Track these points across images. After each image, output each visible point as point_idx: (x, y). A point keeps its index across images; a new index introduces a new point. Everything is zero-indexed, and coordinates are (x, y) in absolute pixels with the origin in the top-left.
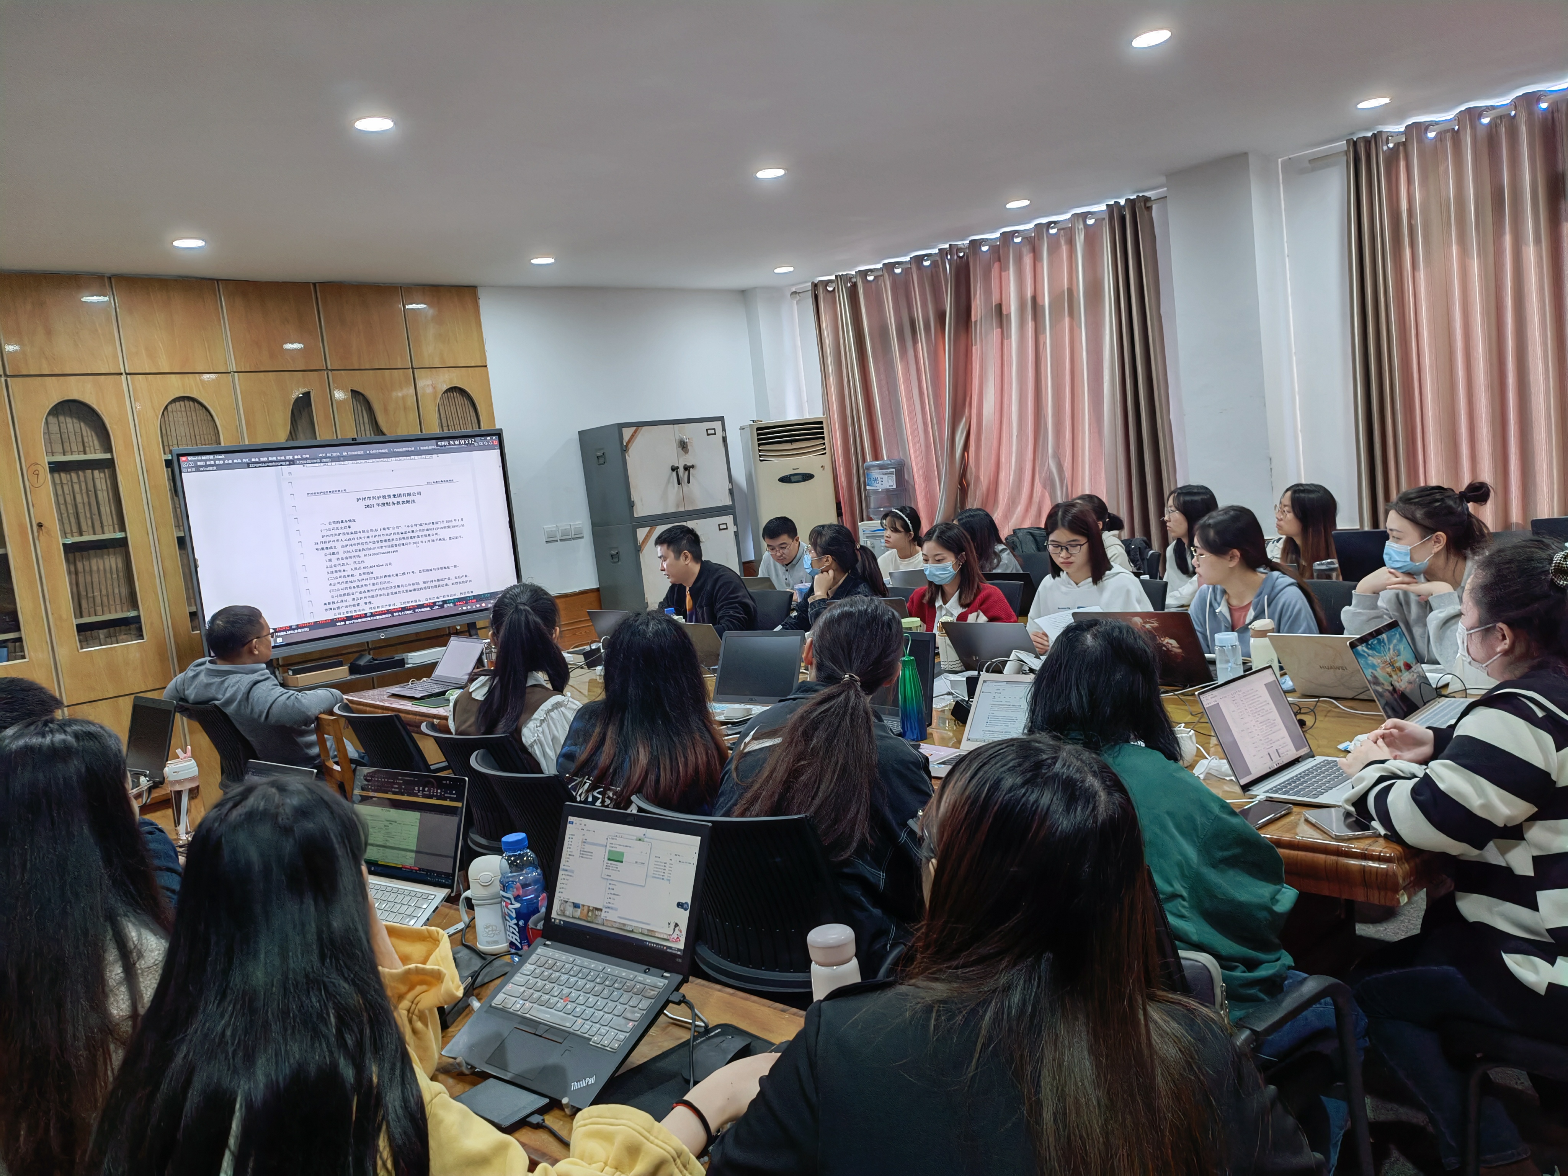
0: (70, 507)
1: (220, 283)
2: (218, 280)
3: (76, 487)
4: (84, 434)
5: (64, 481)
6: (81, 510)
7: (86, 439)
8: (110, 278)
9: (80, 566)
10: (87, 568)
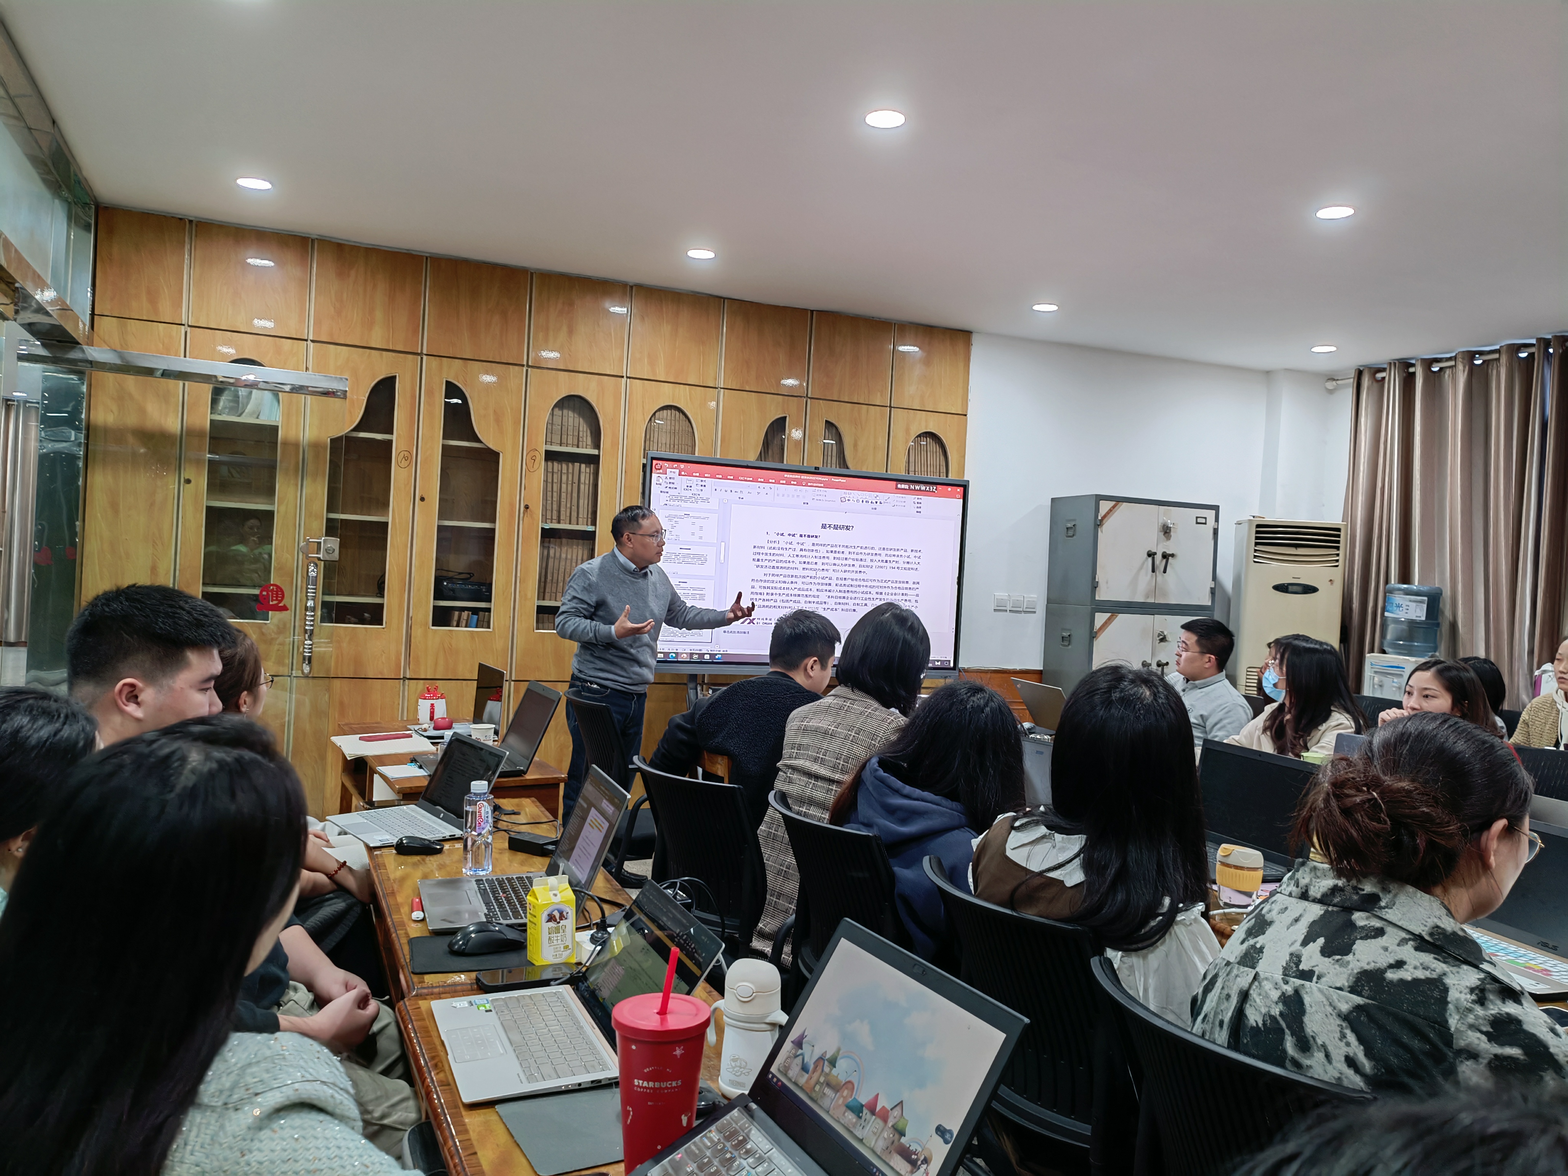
0: (555, 494)
1: (726, 301)
2: (724, 299)
3: (564, 478)
4: (581, 429)
5: (555, 470)
6: (563, 500)
7: (581, 433)
8: (631, 287)
9: (552, 552)
10: (558, 555)
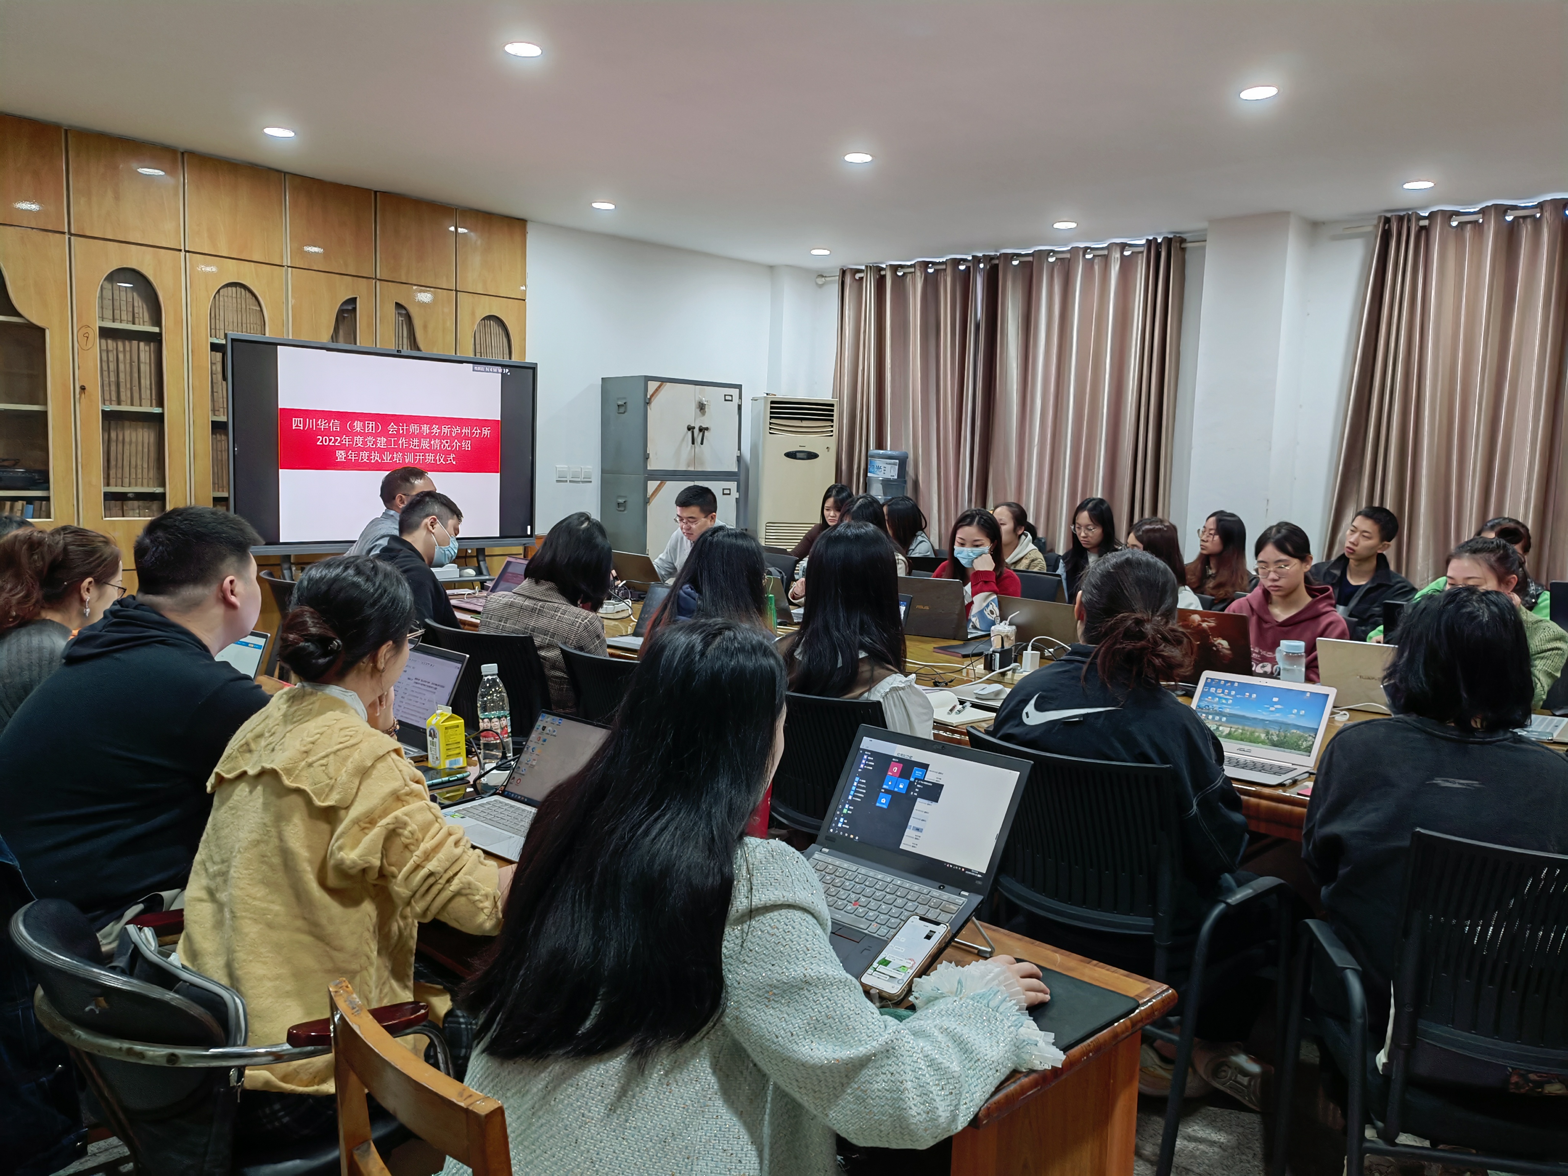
0: (112, 374)
1: (287, 176)
2: (285, 173)
3: (121, 356)
4: (136, 304)
5: (110, 348)
6: (122, 379)
7: (136, 310)
8: (183, 153)
9: (113, 435)
10: (121, 438)
